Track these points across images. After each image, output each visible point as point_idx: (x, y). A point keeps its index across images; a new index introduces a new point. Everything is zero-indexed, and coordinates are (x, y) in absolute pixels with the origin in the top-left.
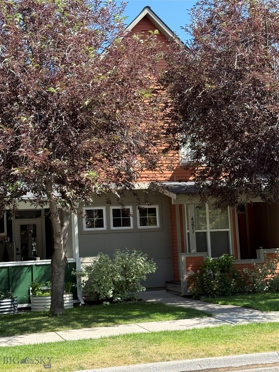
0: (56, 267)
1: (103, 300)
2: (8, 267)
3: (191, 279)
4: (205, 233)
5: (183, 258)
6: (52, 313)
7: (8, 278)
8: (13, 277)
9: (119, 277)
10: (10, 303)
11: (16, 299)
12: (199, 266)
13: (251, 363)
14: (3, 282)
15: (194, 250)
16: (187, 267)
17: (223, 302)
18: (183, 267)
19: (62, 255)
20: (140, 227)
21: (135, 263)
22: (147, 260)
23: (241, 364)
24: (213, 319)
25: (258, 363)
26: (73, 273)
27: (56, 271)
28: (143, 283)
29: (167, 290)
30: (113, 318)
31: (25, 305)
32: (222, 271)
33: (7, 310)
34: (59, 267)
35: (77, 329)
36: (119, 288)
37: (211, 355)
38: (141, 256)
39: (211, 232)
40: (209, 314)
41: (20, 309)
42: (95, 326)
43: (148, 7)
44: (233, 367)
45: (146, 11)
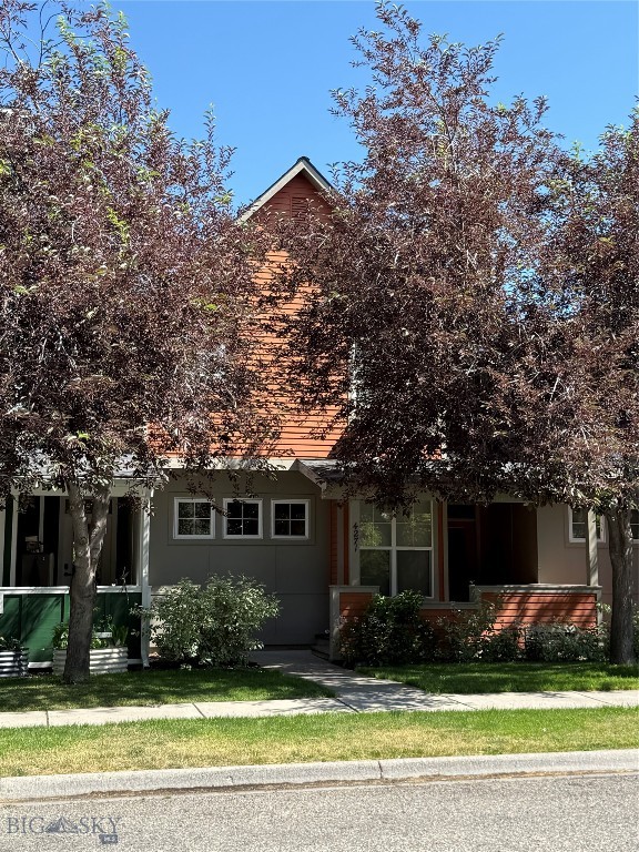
0: (77, 598)
1: (182, 662)
2: (20, 596)
3: (345, 632)
4: (388, 553)
5: (335, 595)
6: (66, 680)
7: (20, 615)
8: (29, 614)
9: (210, 623)
10: (11, 659)
11: (24, 653)
12: (362, 608)
13: (326, 779)
14: (10, 622)
15: (355, 581)
16: (342, 610)
17: (383, 673)
18: (334, 609)
19: (88, 576)
20: (273, 536)
21: (240, 598)
22: (265, 595)
23: (308, 779)
24: (331, 702)
25: (338, 778)
26: (132, 612)
27: (78, 606)
28: (254, 635)
29: (313, 650)
30: (161, 692)
31: (45, 664)
32: (397, 621)
33: (5, 670)
34: (82, 598)
35: (88, 707)
36: (210, 640)
37: (259, 761)
38: (253, 586)
39: (398, 551)
40: (330, 693)
41: (32, 671)
42: (122, 705)
43: (305, 159)
44: (290, 784)
45: (302, 166)
